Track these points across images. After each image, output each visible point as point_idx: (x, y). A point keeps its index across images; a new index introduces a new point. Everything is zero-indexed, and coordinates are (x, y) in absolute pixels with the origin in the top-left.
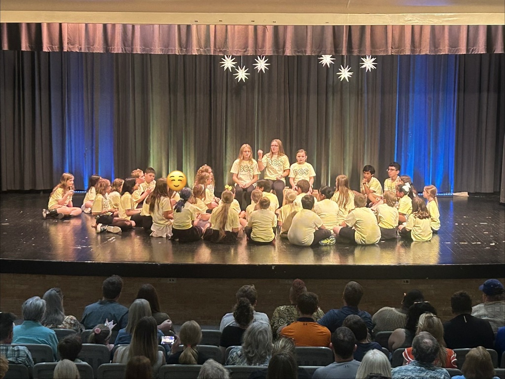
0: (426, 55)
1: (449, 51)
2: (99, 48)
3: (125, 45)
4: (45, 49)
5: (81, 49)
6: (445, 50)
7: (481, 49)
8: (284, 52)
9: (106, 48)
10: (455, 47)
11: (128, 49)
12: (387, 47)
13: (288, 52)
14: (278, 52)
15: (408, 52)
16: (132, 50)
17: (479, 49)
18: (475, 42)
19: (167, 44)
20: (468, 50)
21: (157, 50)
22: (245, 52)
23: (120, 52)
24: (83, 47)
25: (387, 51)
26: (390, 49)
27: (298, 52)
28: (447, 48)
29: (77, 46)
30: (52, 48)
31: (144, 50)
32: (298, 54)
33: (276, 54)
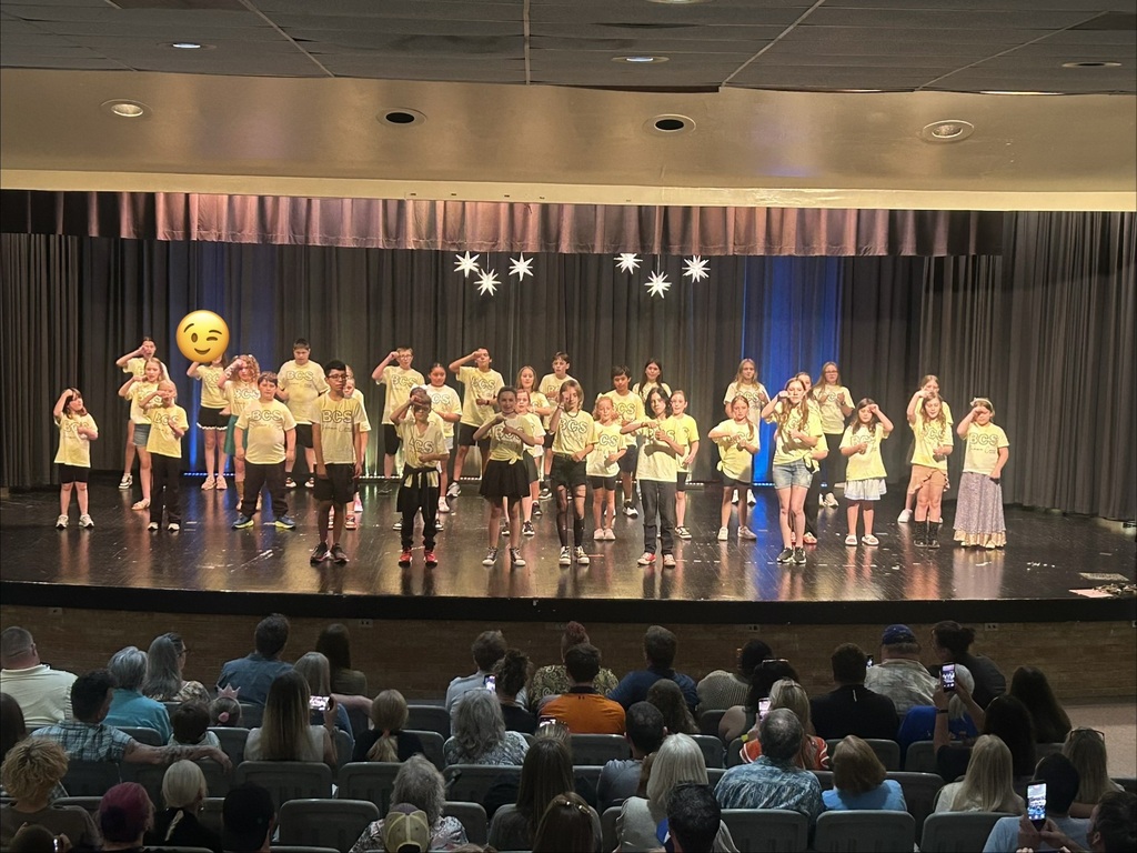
0: (790, 256)
1: (828, 250)
2: (250, 235)
3: (294, 233)
4: (161, 236)
5: (220, 237)
6: (821, 249)
7: (879, 248)
8: (557, 247)
9: (264, 237)
10: (837, 245)
11: (300, 238)
12: (726, 243)
13: (565, 248)
14: (547, 247)
15: (760, 252)
16: (307, 239)
17: (876, 248)
18: (870, 237)
19: (364, 230)
20: (858, 249)
21: (348, 240)
22: (494, 246)
23: (286, 242)
24: (224, 232)
25: (726, 248)
26: (731, 245)
27: (581, 248)
28: (824, 246)
29: (214, 231)
30: (173, 235)
31: (325, 240)
32: (580, 251)
33: (544, 251)
